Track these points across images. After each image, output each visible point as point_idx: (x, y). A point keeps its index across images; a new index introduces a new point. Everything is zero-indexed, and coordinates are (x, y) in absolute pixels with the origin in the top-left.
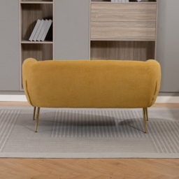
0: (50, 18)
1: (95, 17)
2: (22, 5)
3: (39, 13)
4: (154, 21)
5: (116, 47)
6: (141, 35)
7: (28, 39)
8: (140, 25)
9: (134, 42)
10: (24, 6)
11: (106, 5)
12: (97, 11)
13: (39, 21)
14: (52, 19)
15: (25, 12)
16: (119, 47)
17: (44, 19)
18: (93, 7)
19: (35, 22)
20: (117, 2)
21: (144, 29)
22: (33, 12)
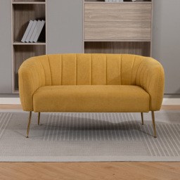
0: (43, 18)
1: (88, 18)
2: (14, 5)
3: (32, 13)
4: (150, 21)
5: (110, 48)
6: (136, 35)
7: (20, 41)
8: (135, 25)
9: (129, 42)
10: (16, 7)
11: (100, 5)
12: (90, 11)
13: (31, 22)
14: (44, 19)
15: (17, 12)
16: (113, 48)
17: (37, 20)
18: (87, 7)
19: (28, 23)
20: (111, 1)
21: (139, 29)
22: (25, 13)
